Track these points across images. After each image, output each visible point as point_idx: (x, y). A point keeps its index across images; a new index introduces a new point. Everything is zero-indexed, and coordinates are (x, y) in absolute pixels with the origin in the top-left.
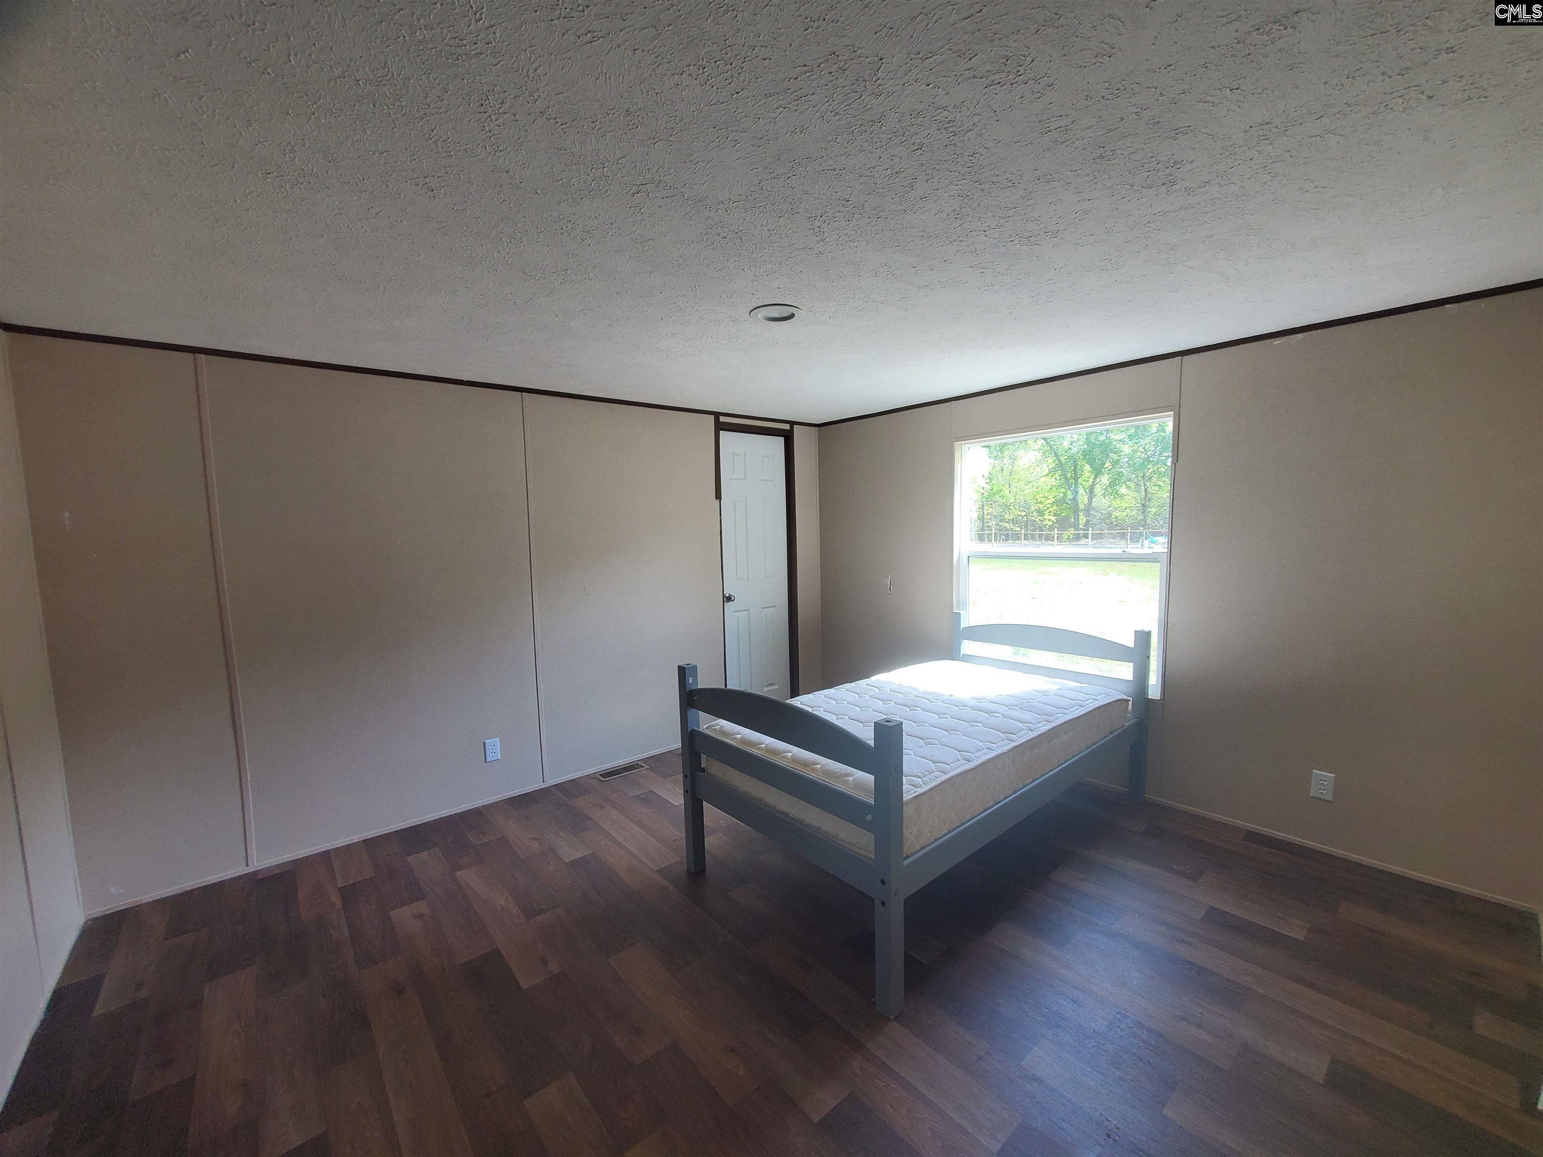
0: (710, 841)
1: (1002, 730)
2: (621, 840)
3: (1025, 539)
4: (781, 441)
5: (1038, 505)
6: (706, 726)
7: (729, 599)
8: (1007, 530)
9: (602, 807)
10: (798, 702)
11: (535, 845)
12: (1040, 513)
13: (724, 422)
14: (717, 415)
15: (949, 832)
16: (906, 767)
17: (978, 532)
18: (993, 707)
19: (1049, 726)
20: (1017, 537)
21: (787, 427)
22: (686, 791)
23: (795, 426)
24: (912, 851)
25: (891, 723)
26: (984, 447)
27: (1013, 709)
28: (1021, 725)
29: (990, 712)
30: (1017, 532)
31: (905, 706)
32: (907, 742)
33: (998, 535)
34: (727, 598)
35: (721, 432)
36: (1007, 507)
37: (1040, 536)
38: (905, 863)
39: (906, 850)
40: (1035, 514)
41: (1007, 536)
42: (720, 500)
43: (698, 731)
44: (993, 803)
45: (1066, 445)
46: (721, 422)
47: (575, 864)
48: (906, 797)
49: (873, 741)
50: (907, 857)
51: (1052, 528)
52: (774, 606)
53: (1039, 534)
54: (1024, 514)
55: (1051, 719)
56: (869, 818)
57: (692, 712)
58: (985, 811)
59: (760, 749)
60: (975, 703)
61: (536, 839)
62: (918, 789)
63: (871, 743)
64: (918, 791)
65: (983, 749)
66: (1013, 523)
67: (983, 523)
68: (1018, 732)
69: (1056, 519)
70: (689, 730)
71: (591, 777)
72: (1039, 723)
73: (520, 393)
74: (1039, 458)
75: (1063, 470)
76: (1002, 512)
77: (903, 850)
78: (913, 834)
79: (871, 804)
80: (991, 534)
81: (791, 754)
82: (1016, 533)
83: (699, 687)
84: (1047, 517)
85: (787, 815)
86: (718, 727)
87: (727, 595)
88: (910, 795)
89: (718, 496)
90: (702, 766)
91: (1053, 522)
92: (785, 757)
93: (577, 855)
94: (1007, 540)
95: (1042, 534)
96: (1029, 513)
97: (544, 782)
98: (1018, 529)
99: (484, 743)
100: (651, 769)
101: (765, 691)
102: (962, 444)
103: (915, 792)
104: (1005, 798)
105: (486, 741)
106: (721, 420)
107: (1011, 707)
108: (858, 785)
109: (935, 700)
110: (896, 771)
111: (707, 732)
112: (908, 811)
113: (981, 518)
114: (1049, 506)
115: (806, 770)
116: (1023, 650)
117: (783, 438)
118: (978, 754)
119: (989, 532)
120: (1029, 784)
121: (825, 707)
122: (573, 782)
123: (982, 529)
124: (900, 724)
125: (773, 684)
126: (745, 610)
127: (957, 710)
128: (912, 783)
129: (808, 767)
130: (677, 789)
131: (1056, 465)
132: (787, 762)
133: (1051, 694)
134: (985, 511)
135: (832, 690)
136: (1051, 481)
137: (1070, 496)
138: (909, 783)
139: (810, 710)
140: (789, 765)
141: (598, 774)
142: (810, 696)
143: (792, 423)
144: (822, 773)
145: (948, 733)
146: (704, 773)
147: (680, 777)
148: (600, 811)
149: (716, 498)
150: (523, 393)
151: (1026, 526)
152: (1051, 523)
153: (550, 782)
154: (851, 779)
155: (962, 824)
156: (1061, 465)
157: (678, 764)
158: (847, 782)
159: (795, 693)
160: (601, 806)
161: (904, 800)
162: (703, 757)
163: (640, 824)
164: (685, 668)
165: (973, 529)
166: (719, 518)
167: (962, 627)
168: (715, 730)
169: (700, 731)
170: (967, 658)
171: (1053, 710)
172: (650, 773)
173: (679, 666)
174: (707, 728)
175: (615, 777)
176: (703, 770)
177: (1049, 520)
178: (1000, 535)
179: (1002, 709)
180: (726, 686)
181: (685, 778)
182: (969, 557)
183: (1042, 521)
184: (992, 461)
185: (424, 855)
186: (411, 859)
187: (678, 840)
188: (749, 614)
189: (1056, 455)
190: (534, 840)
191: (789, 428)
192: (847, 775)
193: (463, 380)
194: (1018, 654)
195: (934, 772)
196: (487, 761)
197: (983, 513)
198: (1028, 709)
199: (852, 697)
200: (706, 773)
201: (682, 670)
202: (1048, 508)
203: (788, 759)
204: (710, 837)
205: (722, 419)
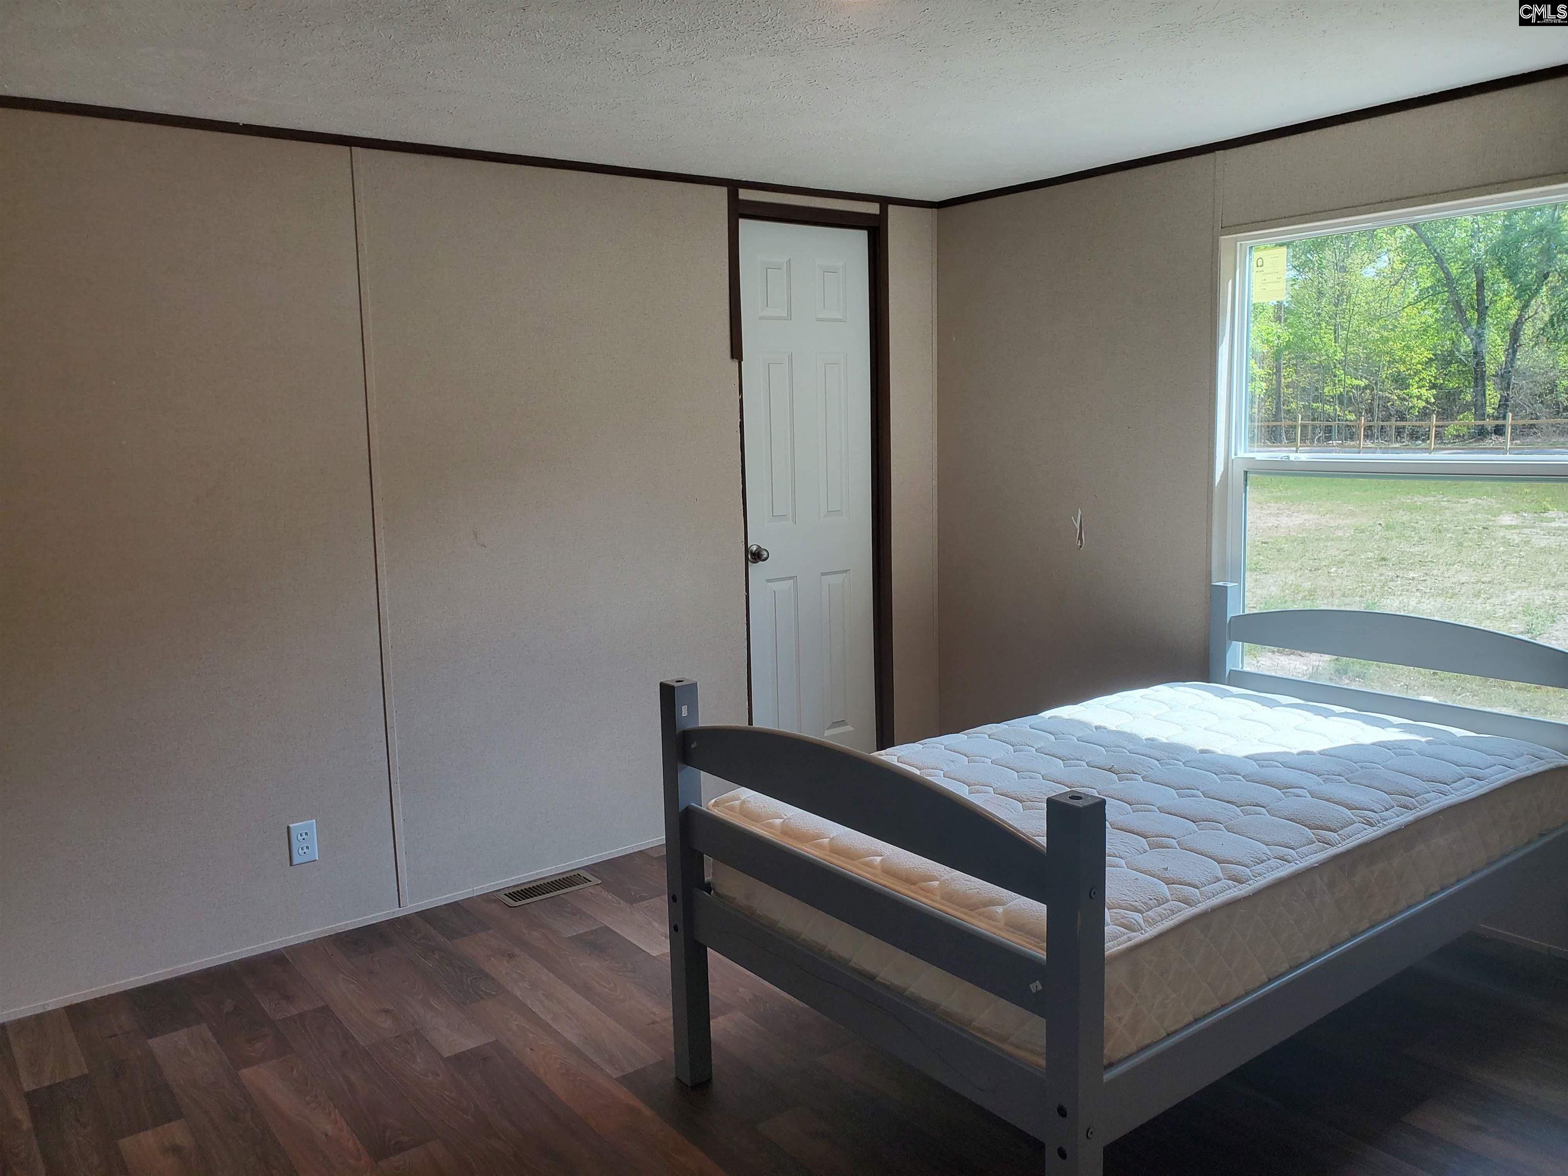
0: (719, 1026)
1: (1308, 822)
2: (547, 1018)
3: (1366, 436)
4: (859, 240)
5: (1397, 365)
6: (713, 801)
7: (757, 556)
8: (1329, 418)
9: (511, 956)
10: (892, 756)
11: (385, 1023)
12: (1401, 382)
13: (747, 201)
14: (733, 186)
15: (1196, 1021)
16: (1112, 891)
17: (1267, 424)
18: (1292, 776)
19: (1408, 817)
20: (1349, 434)
21: (873, 209)
22: (674, 928)
23: (891, 208)
24: (1121, 1054)
25: (1080, 801)
26: (1281, 245)
27: (1332, 781)
28: (1349, 812)
29: (1284, 787)
30: (1348, 423)
31: (1109, 770)
32: (1114, 841)
33: (1310, 428)
34: (753, 554)
35: (741, 220)
36: (1326, 370)
37: (1399, 432)
38: (1108, 1076)
39: (1110, 1050)
40: (1388, 384)
41: (1328, 430)
42: (740, 359)
43: (698, 809)
44: (1288, 966)
45: (1460, 236)
46: (743, 200)
47: (460, 1060)
48: (1111, 947)
49: (1046, 838)
50: (1111, 1065)
51: (1426, 414)
52: (846, 571)
53: (1397, 428)
54: (1363, 383)
55: (1412, 803)
56: (1036, 986)
57: (686, 773)
58: (1270, 981)
59: (820, 847)
60: (1253, 767)
61: (387, 1011)
62: (1134, 934)
63: (1043, 841)
64: (1135, 937)
65: (1269, 859)
66: (1341, 403)
67: (1278, 403)
68: (1342, 828)
69: (1434, 395)
70: (681, 808)
71: (490, 898)
72: (1387, 810)
73: (348, 148)
74: (1398, 266)
75: (1453, 291)
76: (1318, 381)
77: (1102, 1051)
78: (1124, 1022)
79: (1041, 959)
80: (1295, 427)
81: (880, 858)
82: (1348, 426)
83: (700, 725)
84: (1415, 391)
85: (872, 978)
86: (737, 802)
87: (754, 548)
88: (1119, 945)
89: (736, 352)
90: (706, 879)
91: (1427, 402)
92: (869, 865)
93: (467, 1043)
94: (1329, 438)
95: (1404, 427)
96: (1376, 384)
97: (400, 907)
98: (1352, 417)
99: (288, 827)
100: (605, 885)
101: (829, 736)
102: (1236, 240)
103: (1130, 939)
104: (1312, 958)
105: (290, 825)
106: (741, 197)
107: (1327, 776)
108: (1016, 925)
109: (1171, 761)
110: (1090, 896)
111: (716, 812)
112: (1114, 977)
113: (1275, 394)
114: (1420, 367)
115: (909, 889)
116: (1356, 665)
117: (864, 233)
118: (1258, 868)
119: (1290, 423)
120: (1363, 932)
121: (946, 769)
122: (455, 907)
123: (1276, 417)
124: (1100, 805)
125: (842, 723)
126: (790, 578)
127: (1216, 782)
128: (1122, 920)
129: (914, 884)
130: (656, 925)
131: (1439, 281)
132: (872, 875)
133: (1414, 752)
134: (1283, 380)
135: (961, 737)
136: (1429, 316)
137: (1466, 344)
138: (1117, 922)
139: (918, 772)
140: (876, 879)
141: (503, 893)
142: (917, 746)
143: (885, 201)
144: (942, 898)
145: (1197, 826)
146: (710, 894)
147: (662, 903)
148: (508, 962)
149: (732, 357)
150: (353, 148)
151: (1370, 411)
152: (1424, 404)
153: (411, 906)
154: (1000, 909)
155: (1223, 1006)
156: (1449, 281)
157: (660, 878)
158: (990, 917)
159: (885, 739)
160: (509, 955)
161: (1106, 953)
162: (708, 860)
163: (586, 990)
164: (673, 687)
165: (1256, 416)
166: (738, 397)
167: (1231, 614)
168: (732, 809)
169: (701, 810)
170: (1241, 679)
171: (1417, 785)
172: (605, 894)
173: (661, 684)
174: (716, 804)
175: (535, 899)
176: (708, 888)
177: (1419, 398)
178: (1314, 427)
179: (1310, 781)
180: (750, 723)
181: (671, 899)
182: (1246, 473)
183: (1404, 399)
184: (1293, 273)
185: (181, 1037)
186: (156, 1044)
187: (657, 1022)
188: (796, 583)
189: (1439, 260)
190: (384, 1014)
191: (878, 212)
192: (993, 902)
193: (237, 124)
194: (1346, 673)
195: (1168, 901)
196: (295, 862)
197: (1279, 383)
198: (1363, 781)
199: (1003, 752)
200: (712, 892)
201: (668, 693)
202: (1417, 373)
203: (873, 867)
204: (721, 1019)
205: (744, 194)
